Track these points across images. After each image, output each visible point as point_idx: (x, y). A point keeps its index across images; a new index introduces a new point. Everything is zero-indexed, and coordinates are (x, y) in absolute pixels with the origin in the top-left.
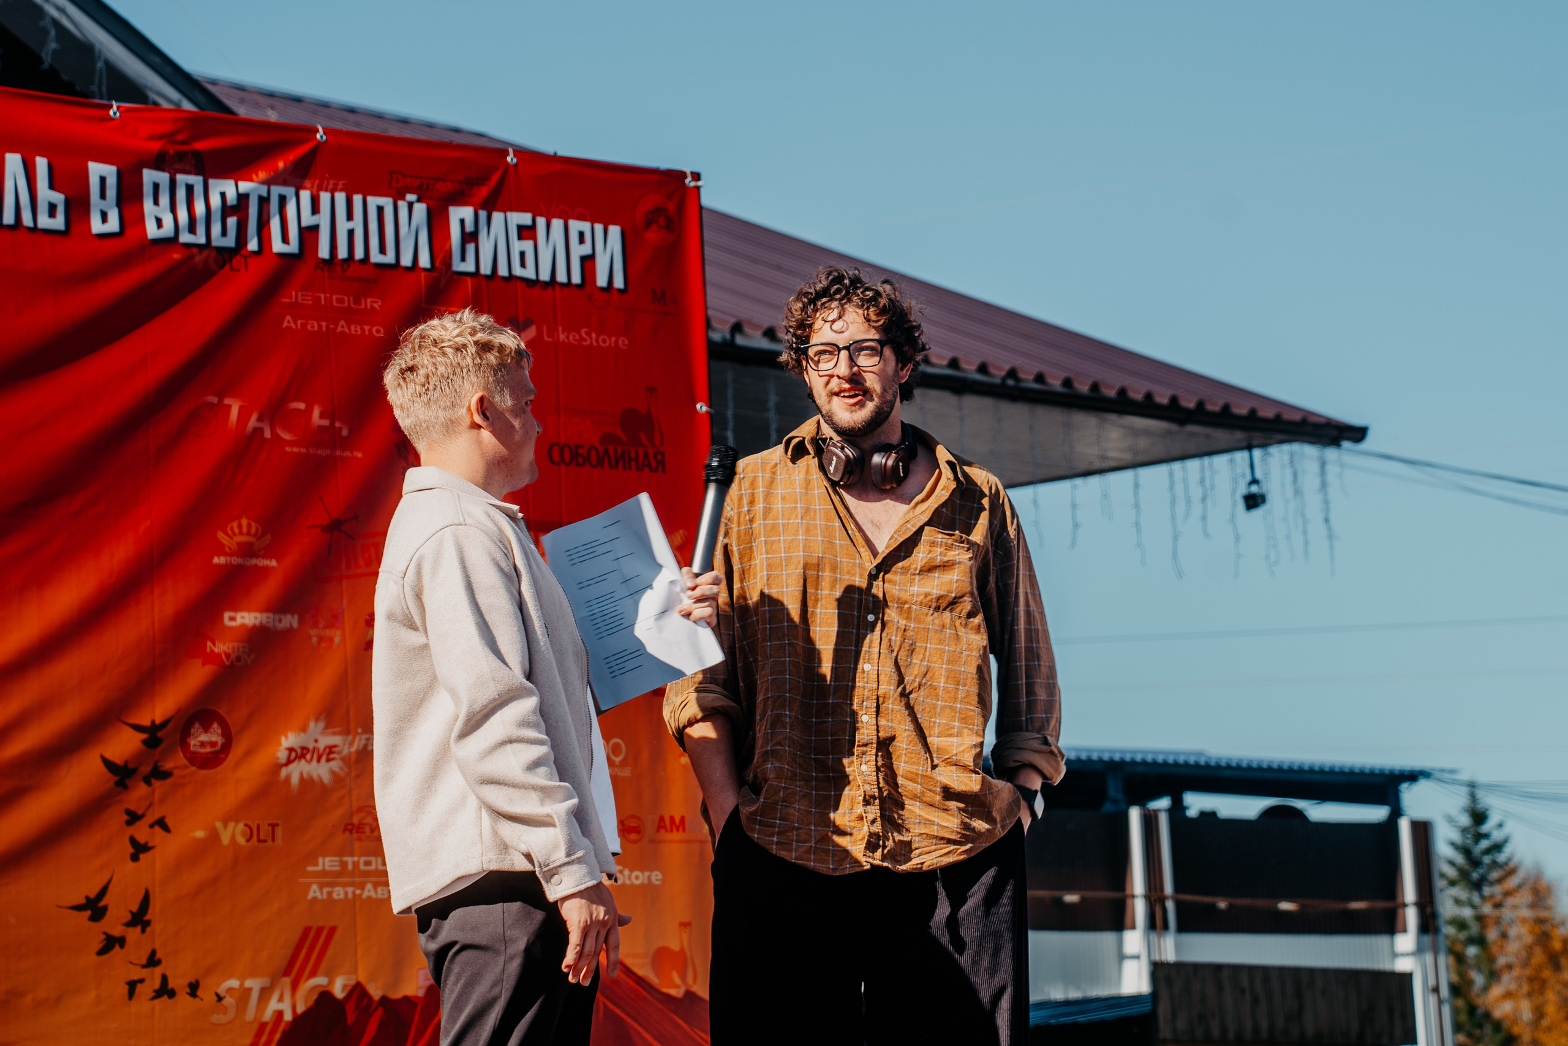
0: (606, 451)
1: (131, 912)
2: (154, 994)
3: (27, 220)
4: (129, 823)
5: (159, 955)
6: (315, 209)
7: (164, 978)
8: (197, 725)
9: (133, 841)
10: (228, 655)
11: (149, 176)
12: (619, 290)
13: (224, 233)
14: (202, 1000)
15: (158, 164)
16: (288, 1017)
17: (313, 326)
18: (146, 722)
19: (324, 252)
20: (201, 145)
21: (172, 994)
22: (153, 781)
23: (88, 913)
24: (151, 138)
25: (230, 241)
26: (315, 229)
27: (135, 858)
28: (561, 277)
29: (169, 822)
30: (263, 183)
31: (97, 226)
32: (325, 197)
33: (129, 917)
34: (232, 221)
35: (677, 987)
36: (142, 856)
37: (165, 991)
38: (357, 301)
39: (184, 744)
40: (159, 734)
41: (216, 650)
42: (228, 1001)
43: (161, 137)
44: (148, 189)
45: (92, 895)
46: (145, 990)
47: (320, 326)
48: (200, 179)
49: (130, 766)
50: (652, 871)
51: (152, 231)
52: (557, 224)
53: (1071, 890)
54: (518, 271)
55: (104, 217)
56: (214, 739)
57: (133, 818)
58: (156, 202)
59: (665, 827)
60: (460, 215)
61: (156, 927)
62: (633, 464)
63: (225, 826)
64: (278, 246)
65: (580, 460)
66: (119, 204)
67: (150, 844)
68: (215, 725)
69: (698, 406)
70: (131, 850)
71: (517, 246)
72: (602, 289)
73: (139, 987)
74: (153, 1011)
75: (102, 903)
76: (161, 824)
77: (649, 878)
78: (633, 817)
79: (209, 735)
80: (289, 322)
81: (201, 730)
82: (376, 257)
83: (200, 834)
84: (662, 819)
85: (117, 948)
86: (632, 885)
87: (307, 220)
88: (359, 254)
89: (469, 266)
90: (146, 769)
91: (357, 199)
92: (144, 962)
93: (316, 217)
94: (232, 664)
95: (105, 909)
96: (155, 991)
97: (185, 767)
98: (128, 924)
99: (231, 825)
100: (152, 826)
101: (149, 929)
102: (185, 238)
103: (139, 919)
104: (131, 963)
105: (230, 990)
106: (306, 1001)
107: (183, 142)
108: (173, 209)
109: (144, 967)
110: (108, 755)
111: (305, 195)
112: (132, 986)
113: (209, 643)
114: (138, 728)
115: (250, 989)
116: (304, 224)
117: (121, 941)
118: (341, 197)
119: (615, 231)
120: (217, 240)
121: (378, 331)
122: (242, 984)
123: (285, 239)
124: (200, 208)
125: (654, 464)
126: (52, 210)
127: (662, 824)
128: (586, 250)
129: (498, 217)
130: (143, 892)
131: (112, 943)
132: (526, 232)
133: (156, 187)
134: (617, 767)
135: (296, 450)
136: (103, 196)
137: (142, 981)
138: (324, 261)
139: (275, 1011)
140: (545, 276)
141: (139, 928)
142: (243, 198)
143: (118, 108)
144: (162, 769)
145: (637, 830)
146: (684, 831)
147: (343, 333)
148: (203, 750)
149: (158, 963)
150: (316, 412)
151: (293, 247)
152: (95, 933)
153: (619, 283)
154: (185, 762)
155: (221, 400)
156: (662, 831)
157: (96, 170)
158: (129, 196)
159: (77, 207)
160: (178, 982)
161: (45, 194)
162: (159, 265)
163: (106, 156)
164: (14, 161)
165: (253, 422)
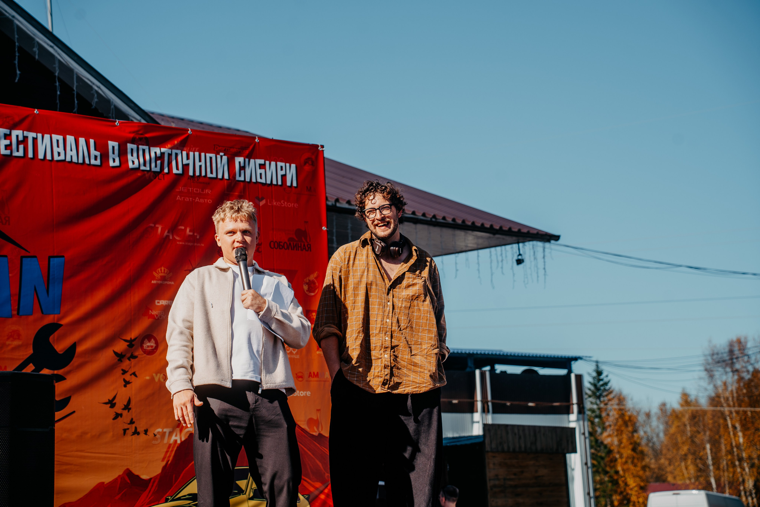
0: (290, 244)
1: (124, 405)
2: (132, 434)
3: (87, 161)
4: (123, 374)
5: (134, 420)
6: (188, 158)
7: (136, 428)
8: (146, 340)
9: (124, 380)
10: (157, 316)
11: (130, 146)
12: (295, 187)
13: (156, 166)
14: (149, 436)
15: (133, 143)
16: (179, 442)
17: (187, 199)
18: (129, 339)
19: (191, 173)
20: (148, 135)
21: (138, 433)
22: (131, 359)
23: (109, 405)
24: (130, 133)
25: (158, 169)
26: (188, 165)
27: (126, 386)
28: (274, 182)
29: (137, 373)
30: (169, 148)
31: (111, 164)
32: (191, 154)
33: (123, 407)
34: (159, 162)
35: (316, 432)
36: (128, 385)
37: (136, 432)
38: (203, 191)
39: (142, 347)
40: (133, 343)
41: (153, 314)
42: (158, 436)
43: (134, 132)
44: (129, 151)
45: (111, 399)
46: (129, 432)
47: (190, 200)
48: (147, 147)
49: (123, 354)
50: (307, 391)
51: (131, 165)
52: (273, 163)
53: (455, 399)
54: (259, 180)
55: (114, 161)
56: (152, 344)
57: (124, 372)
58: (132, 155)
59: (311, 376)
60: (239, 160)
61: (133, 410)
62: (300, 249)
63: (156, 375)
64: (175, 171)
65: (281, 247)
66: (119, 156)
67: (130, 381)
68: (153, 340)
69: (323, 228)
70: (124, 383)
71: (259, 171)
72: (289, 186)
73: (127, 431)
74: (132, 439)
75: (114, 402)
76: (134, 374)
77: (306, 394)
78: (300, 372)
79: (150, 343)
80: (179, 198)
81: (148, 341)
82: (209, 175)
83: (148, 378)
84: (310, 373)
85: (120, 417)
86: (300, 396)
87: (185, 162)
88: (203, 174)
89: (242, 179)
90: (129, 355)
91: (203, 154)
92: (129, 422)
93: (188, 161)
94: (158, 319)
95: (115, 403)
96: (133, 433)
97: (142, 354)
98: (123, 409)
99: (159, 375)
100: (131, 375)
101: (130, 411)
102: (142, 168)
103: (127, 407)
104: (124, 423)
105: (158, 432)
106: (185, 436)
107: (141, 134)
108: (138, 158)
109: (129, 424)
110: (116, 350)
111: (184, 153)
112: (125, 431)
113: (150, 311)
114: (126, 341)
115: (165, 432)
116: (184, 163)
117: (121, 415)
118: (197, 154)
119: (293, 166)
120: (154, 169)
121: (210, 201)
122: (163, 430)
123: (177, 169)
124: (147, 157)
125: (307, 248)
126: (96, 158)
127: (310, 375)
128: (283, 172)
129: (252, 161)
130: (128, 398)
131: (118, 416)
132: (262, 166)
133: (132, 150)
134: (294, 355)
135: (181, 243)
136: (113, 153)
137: (128, 429)
138: (191, 176)
139: (174, 440)
140: (269, 182)
141: (127, 411)
142: (163, 154)
143: (119, 123)
144: (134, 355)
145: (301, 377)
146: (318, 377)
147: (197, 202)
148: (148, 349)
149: (134, 423)
150: (188, 230)
151: (180, 171)
152: (112, 412)
153: (295, 184)
154: (142, 352)
155: (155, 225)
156: (311, 377)
157: (111, 144)
158: (123, 153)
159: (105, 157)
160: (141, 429)
161: (93, 152)
162: (133, 177)
163: (114, 139)
164: (82, 140)
165: (166, 233)
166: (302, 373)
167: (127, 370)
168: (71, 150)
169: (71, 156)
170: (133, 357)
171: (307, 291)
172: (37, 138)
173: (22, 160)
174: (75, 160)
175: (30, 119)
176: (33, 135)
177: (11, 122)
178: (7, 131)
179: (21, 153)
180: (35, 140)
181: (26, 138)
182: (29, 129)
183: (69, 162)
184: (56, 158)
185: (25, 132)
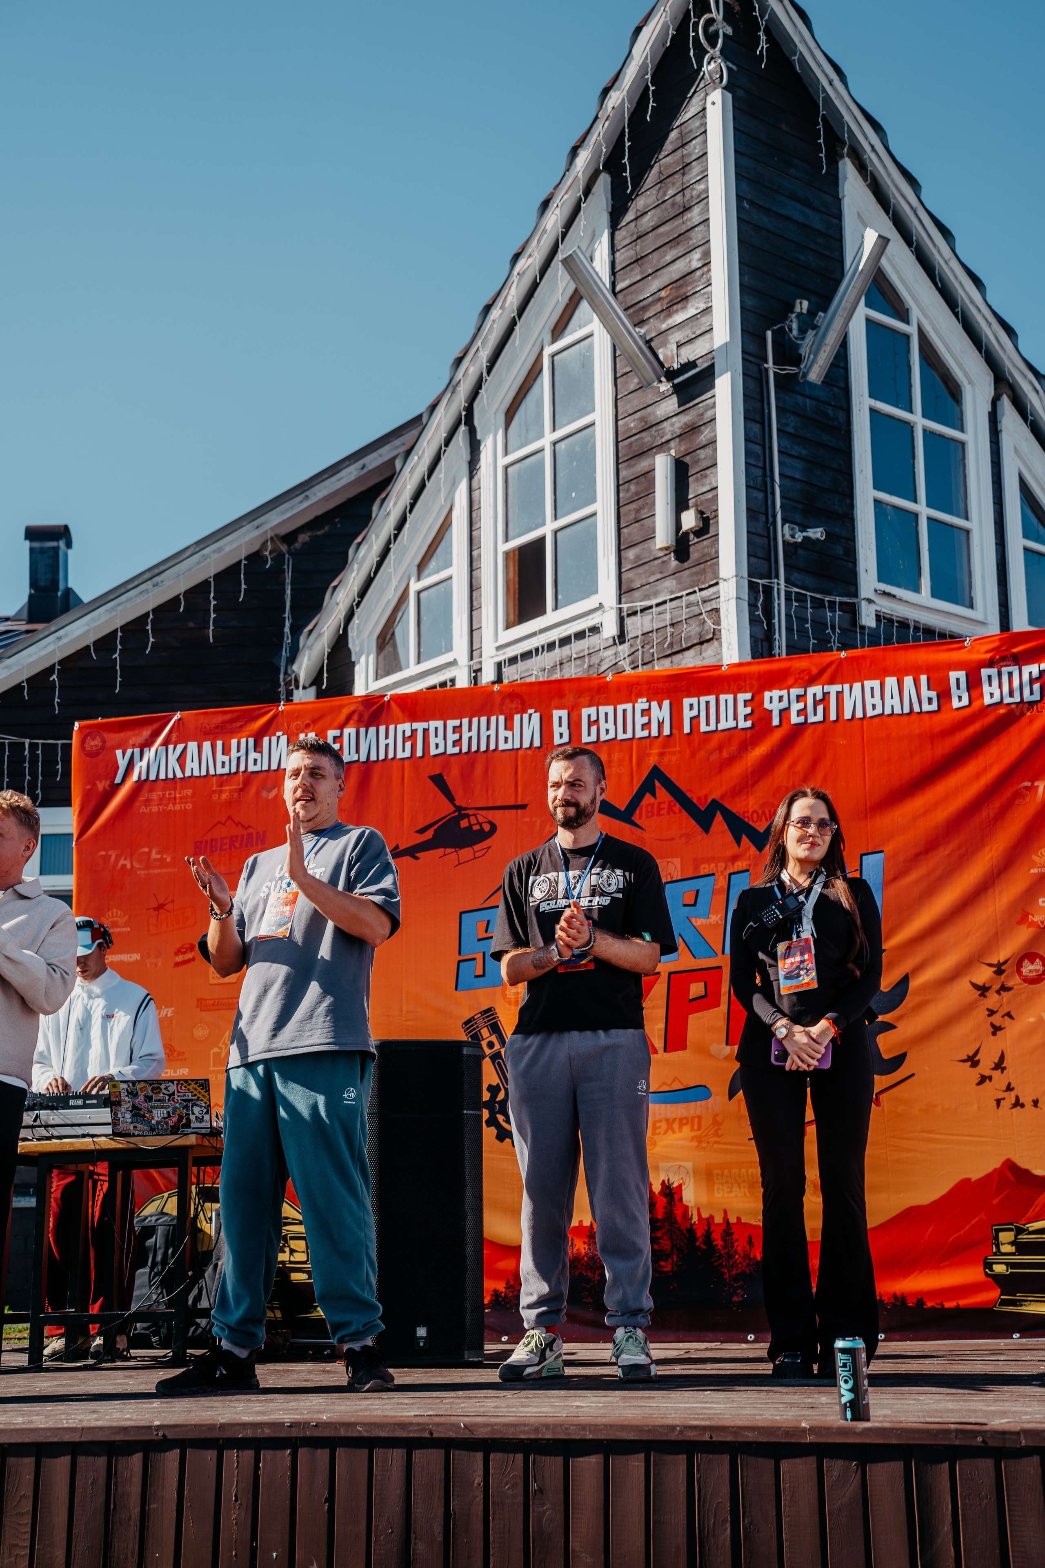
1: (993, 1062)
2: (1011, 1106)
3: (917, 709)
4: (989, 1016)
5: (1012, 1085)
7: (1017, 1098)
8: (1026, 961)
9: (992, 1025)
10: (1042, 922)
11: (985, 672)
13: (1032, 693)
14: (1038, 1108)
15: (990, 664)
18: (995, 962)
20: (1013, 652)
21: (1022, 1106)
22: (1001, 992)
23: (969, 1063)
24: (987, 652)
25: (1035, 698)
27: (994, 1034)
29: (1012, 1013)
31: (956, 704)
33: (993, 1065)
34: (1035, 686)
36: (998, 1033)
37: (1018, 1104)
39: (1020, 973)
40: (1003, 968)
41: (1034, 920)
43: (993, 650)
44: (984, 679)
45: (971, 1054)
46: (1005, 1104)
48: (1016, 667)
49: (987, 985)
51: (987, 700)
55: (960, 698)
56: (1037, 968)
57: (991, 1013)
58: (990, 685)
61: (1009, 1071)
66: (968, 690)
67: (1002, 1026)
68: (1038, 960)
70: (990, 1030)
73: (1001, 1103)
74: (1012, 1114)
75: (976, 1059)
76: (1009, 1015)
79: (1033, 966)
81: (1028, 964)
83: (1032, 1020)
90: (997, 986)
92: (1003, 1088)
95: (979, 1061)
96: (1011, 1104)
97: (1021, 984)
98: (993, 1069)
102: (1007, 700)
103: (999, 1066)
104: (996, 1089)
107: (1002, 653)
108: (1000, 687)
109: (1004, 1091)
110: (974, 981)
112: (998, 1102)
113: (1030, 917)
114: (990, 965)
117: (990, 1078)
120: (1027, 697)
124: (1016, 683)
126: (930, 701)
130: (1000, 1052)
131: (983, 1079)
133: (990, 677)
136: (958, 688)
137: (1004, 1099)
141: (999, 1071)
143: (970, 641)
144: (1006, 985)
148: (1031, 974)
149: (1013, 1089)
152: (974, 1074)
154: (1021, 981)
155: (1032, 784)
157: (953, 675)
158: (974, 684)
159: (944, 695)
160: (1026, 1099)
161: (925, 693)
162: (991, 718)
163: (958, 666)
164: (908, 681)
167: (995, 1010)
168: (892, 698)
169: (892, 706)
170: (1004, 988)
172: (842, 691)
173: (821, 726)
174: (897, 710)
175: (834, 666)
176: (838, 687)
177: (807, 678)
178: (800, 691)
179: (820, 717)
180: (839, 694)
181: (826, 695)
182: (831, 682)
183: (889, 715)
184: (870, 713)
185: (825, 687)
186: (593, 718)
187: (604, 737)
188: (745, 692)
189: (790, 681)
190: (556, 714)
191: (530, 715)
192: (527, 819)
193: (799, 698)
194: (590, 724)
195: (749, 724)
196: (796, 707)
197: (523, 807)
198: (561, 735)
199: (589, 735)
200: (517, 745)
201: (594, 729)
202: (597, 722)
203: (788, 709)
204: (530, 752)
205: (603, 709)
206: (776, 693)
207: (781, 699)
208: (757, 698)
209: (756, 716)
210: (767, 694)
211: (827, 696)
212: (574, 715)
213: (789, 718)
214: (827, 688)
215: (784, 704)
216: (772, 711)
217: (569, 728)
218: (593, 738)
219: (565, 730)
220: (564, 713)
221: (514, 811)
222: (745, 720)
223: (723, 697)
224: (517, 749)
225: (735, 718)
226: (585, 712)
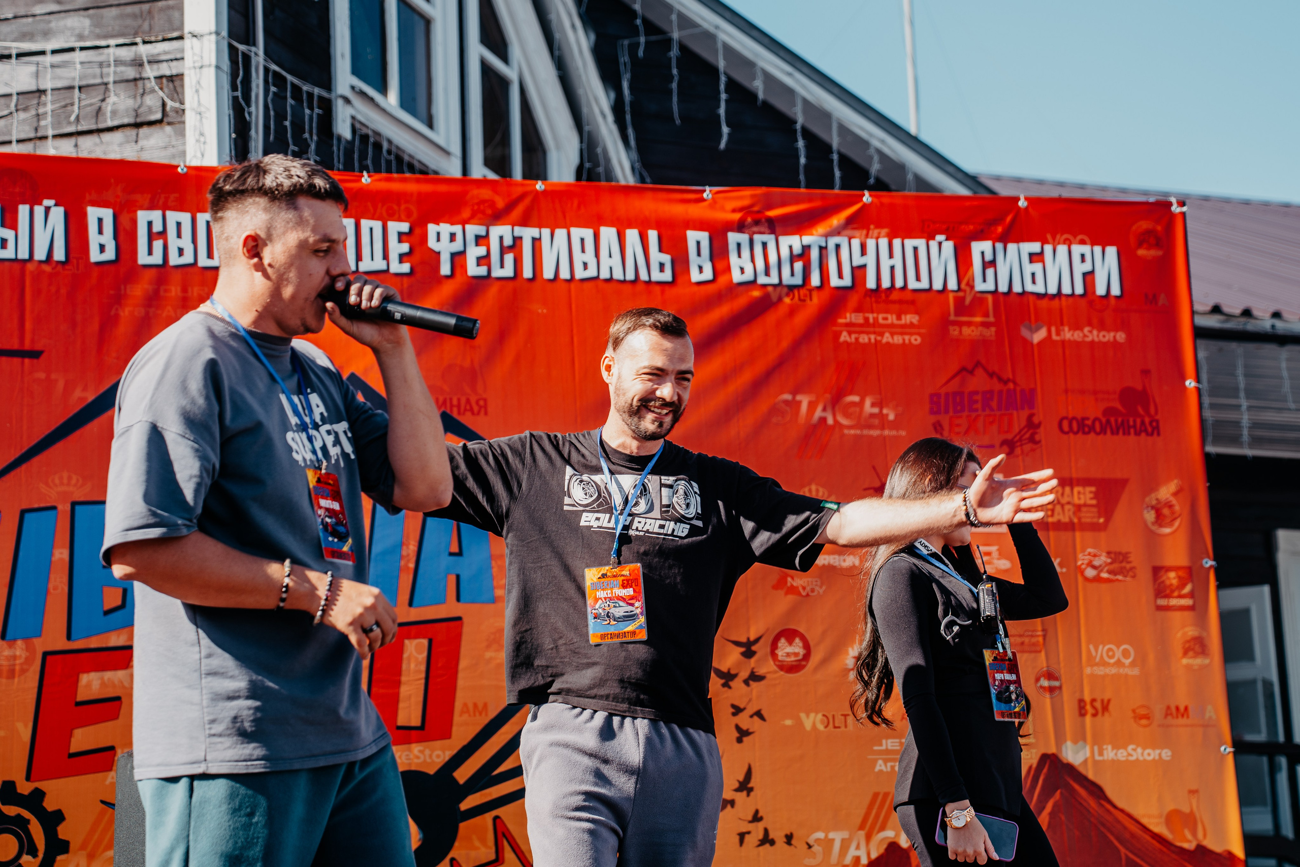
0: (1108, 421)
1: (738, 781)
2: (759, 843)
3: (644, 276)
4: (734, 714)
5: (760, 814)
6: (863, 252)
7: (766, 831)
8: (783, 641)
9: (738, 728)
10: (804, 588)
11: (733, 238)
12: (1116, 297)
13: (792, 274)
14: (796, 847)
15: (740, 227)
16: (864, 861)
17: (864, 339)
18: (743, 639)
19: (871, 284)
20: (772, 213)
21: (772, 843)
22: (751, 682)
24: (734, 211)
25: (798, 280)
26: (864, 267)
27: (739, 740)
28: (1066, 290)
29: (764, 712)
30: (822, 236)
31: (695, 276)
32: (871, 244)
33: (737, 785)
34: (798, 266)
35: (1189, 841)
36: (745, 739)
37: (767, 840)
38: (899, 318)
39: (773, 654)
40: (754, 648)
41: (795, 584)
42: (816, 848)
43: (740, 210)
44: (732, 247)
46: (752, 840)
47: (870, 339)
48: (773, 237)
49: (733, 672)
50: (1162, 749)
51: (737, 277)
52: (1062, 249)
54: (1030, 288)
55: (701, 269)
56: (797, 650)
57: (736, 710)
58: (739, 256)
59: (1171, 714)
60: (980, 248)
62: (1132, 431)
63: (808, 716)
64: (835, 281)
65: (1086, 429)
66: (712, 259)
67: (751, 730)
68: (797, 640)
69: (1187, 383)
70: (737, 735)
71: (1029, 268)
72: (1101, 297)
73: (747, 837)
74: (758, 855)
76: (759, 714)
77: (1160, 754)
78: (1143, 706)
79: (793, 648)
80: (845, 337)
81: (787, 644)
82: (913, 284)
83: (789, 722)
84: (1168, 708)
85: (729, 807)
86: (1145, 760)
87: (858, 261)
88: (899, 283)
89: (989, 286)
90: (744, 674)
91: (897, 242)
92: (750, 818)
93: (864, 257)
94: (808, 595)
96: (760, 840)
97: (775, 672)
98: (737, 790)
99: (812, 715)
100: (751, 716)
101: (752, 794)
102: (762, 280)
103: (745, 786)
104: (740, 819)
105: (818, 840)
106: (878, 849)
107: (758, 212)
108: (753, 260)
109: (750, 822)
111: (856, 243)
112: (742, 836)
113: (789, 579)
114: (737, 644)
115: (833, 840)
116: (855, 264)
117: (732, 803)
118: (883, 242)
119: (1112, 251)
120: (787, 279)
121: (916, 340)
122: (826, 836)
123: (841, 276)
124: (773, 258)
125: (1150, 429)
126: (662, 267)
127: (1169, 712)
128: (1087, 267)
129: (1012, 247)
131: (724, 804)
132: (1035, 257)
133: (739, 245)
134: (1128, 667)
135: (852, 432)
136: (699, 254)
137: (749, 833)
138: (872, 290)
139: (854, 857)
140: (1052, 290)
141: (745, 793)
142: (806, 249)
143: (710, 191)
144: (757, 674)
145: (1147, 717)
146: (1188, 717)
147: (888, 343)
148: (788, 659)
149: (761, 819)
150: (868, 402)
151: (847, 281)
153: (1116, 291)
154: (776, 668)
155: (793, 399)
156: (1169, 717)
157: (693, 236)
158: (719, 253)
159: (680, 264)
160: (777, 835)
161: (656, 256)
162: (741, 302)
163: (700, 226)
164: (632, 235)
165: (818, 413)
166: (1148, 708)
167: (742, 706)
168: (611, 256)
169: (611, 268)
170: (754, 677)
171: (1153, 524)
172: (540, 239)
173: (511, 284)
174: (618, 275)
175: (527, 201)
176: (533, 232)
177: (489, 212)
178: (480, 230)
179: (508, 271)
180: (536, 242)
181: (517, 240)
182: (525, 222)
183: (606, 281)
184: (580, 274)
185: (517, 228)
186: (157, 227)
187: (174, 260)
188: (400, 220)
189: (466, 214)
190: (93, 213)
191: (47, 209)
192: (42, 375)
193: (480, 240)
194: (152, 237)
195: (406, 268)
196: (474, 252)
197: (35, 354)
198: (102, 248)
199: (150, 253)
200: (24, 254)
201: (158, 245)
202: (163, 234)
203: (463, 253)
204: (47, 268)
205: (173, 216)
206: (445, 228)
207: (453, 237)
208: (418, 231)
209: (417, 257)
210: (432, 228)
211: (518, 242)
212: (125, 219)
213: (464, 267)
214: (519, 231)
215: (457, 246)
216: (439, 253)
217: (116, 237)
218: (157, 258)
219: (108, 238)
220: (107, 214)
221: (16, 361)
222: (401, 261)
223: (365, 224)
224: (24, 261)
225: (386, 256)
226: (143, 217)
